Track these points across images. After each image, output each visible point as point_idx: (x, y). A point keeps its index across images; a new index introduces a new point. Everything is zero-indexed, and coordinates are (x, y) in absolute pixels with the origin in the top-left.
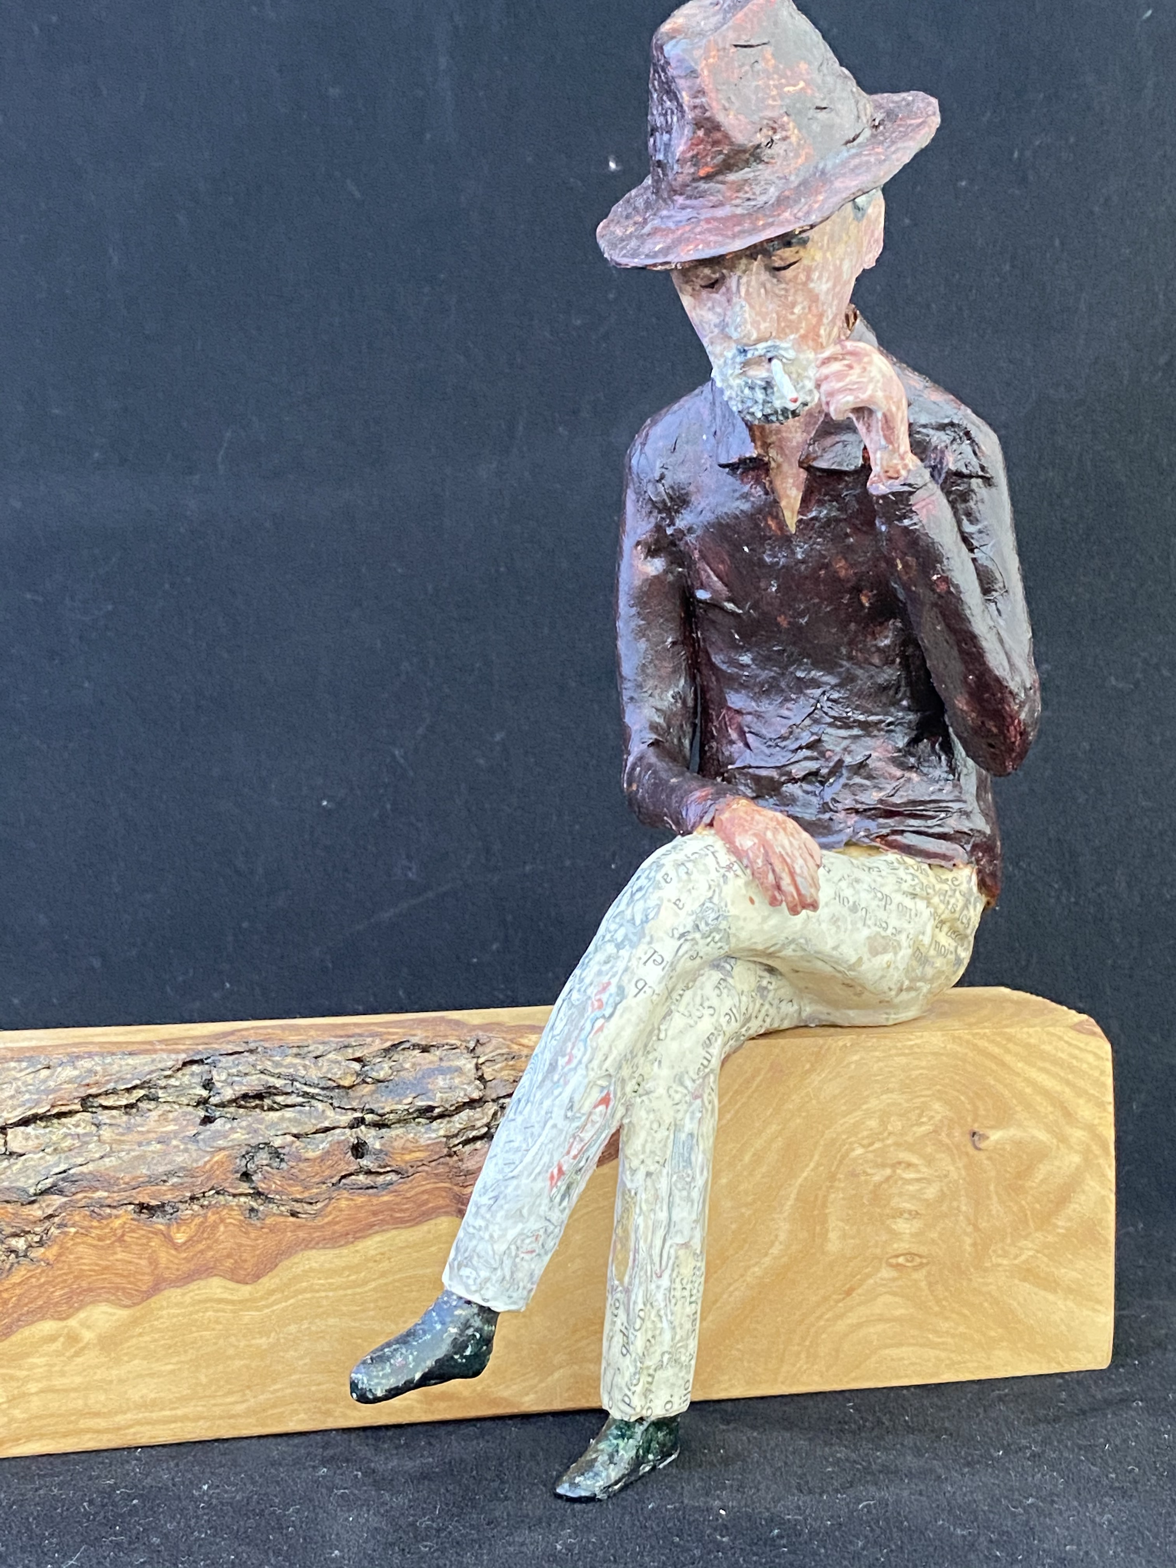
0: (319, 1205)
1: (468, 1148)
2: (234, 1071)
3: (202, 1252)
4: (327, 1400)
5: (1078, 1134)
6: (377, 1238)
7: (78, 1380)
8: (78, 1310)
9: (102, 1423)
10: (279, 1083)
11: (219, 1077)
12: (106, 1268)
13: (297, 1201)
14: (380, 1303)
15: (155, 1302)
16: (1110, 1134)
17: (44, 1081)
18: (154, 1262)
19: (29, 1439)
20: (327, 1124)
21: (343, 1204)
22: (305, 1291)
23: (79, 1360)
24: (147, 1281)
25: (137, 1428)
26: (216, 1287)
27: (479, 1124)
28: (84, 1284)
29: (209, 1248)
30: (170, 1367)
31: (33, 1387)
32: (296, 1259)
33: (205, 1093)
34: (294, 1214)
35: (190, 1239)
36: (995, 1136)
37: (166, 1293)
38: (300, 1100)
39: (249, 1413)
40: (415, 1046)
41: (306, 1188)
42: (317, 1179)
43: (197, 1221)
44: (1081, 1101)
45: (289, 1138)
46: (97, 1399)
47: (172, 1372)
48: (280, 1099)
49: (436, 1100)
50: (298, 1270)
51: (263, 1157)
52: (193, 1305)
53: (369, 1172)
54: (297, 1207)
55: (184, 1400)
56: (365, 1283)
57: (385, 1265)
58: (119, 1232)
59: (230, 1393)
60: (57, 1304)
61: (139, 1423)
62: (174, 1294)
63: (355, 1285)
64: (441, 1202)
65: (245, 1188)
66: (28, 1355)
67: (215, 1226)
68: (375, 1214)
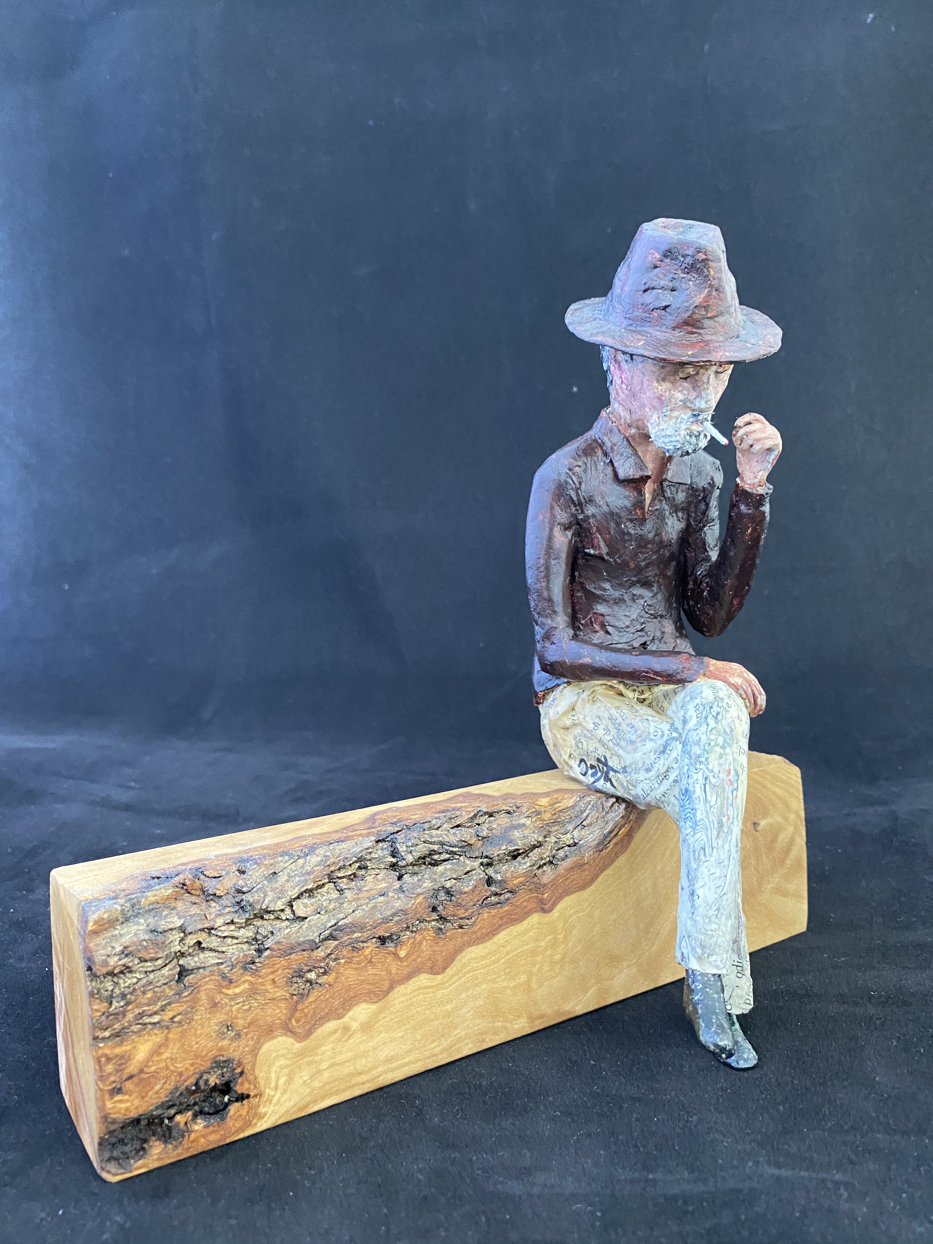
0: (473, 919)
1: (540, 870)
3: (414, 960)
4: (482, 1033)
6: (504, 933)
7: (350, 1054)
8: (349, 1010)
9: (364, 1078)
10: (435, 847)
12: (363, 981)
13: (461, 919)
14: (507, 970)
15: (391, 995)
18: (389, 972)
19: (323, 1098)
20: (468, 869)
21: (486, 915)
22: (469, 972)
23: (351, 1041)
24: (386, 984)
25: (384, 1076)
26: (423, 979)
27: (545, 856)
28: (351, 994)
29: (418, 956)
30: (401, 1034)
31: (324, 1066)
32: (463, 954)
34: (461, 927)
35: (408, 953)
36: (763, 823)
37: (397, 989)
38: (448, 856)
39: (442, 1052)
40: (486, 813)
41: (467, 910)
42: (471, 904)
43: (411, 941)
45: (453, 881)
46: (361, 1063)
47: (402, 1037)
48: (436, 857)
49: (520, 845)
50: (464, 960)
51: (442, 896)
52: (411, 993)
53: (496, 894)
54: (463, 922)
55: (409, 1051)
56: (499, 960)
57: (509, 947)
58: (369, 957)
59: (433, 1041)
60: (336, 1009)
61: (385, 1072)
62: (400, 989)
63: (495, 962)
64: (534, 906)
65: (435, 916)
66: (322, 1045)
67: (421, 943)
68: (501, 918)
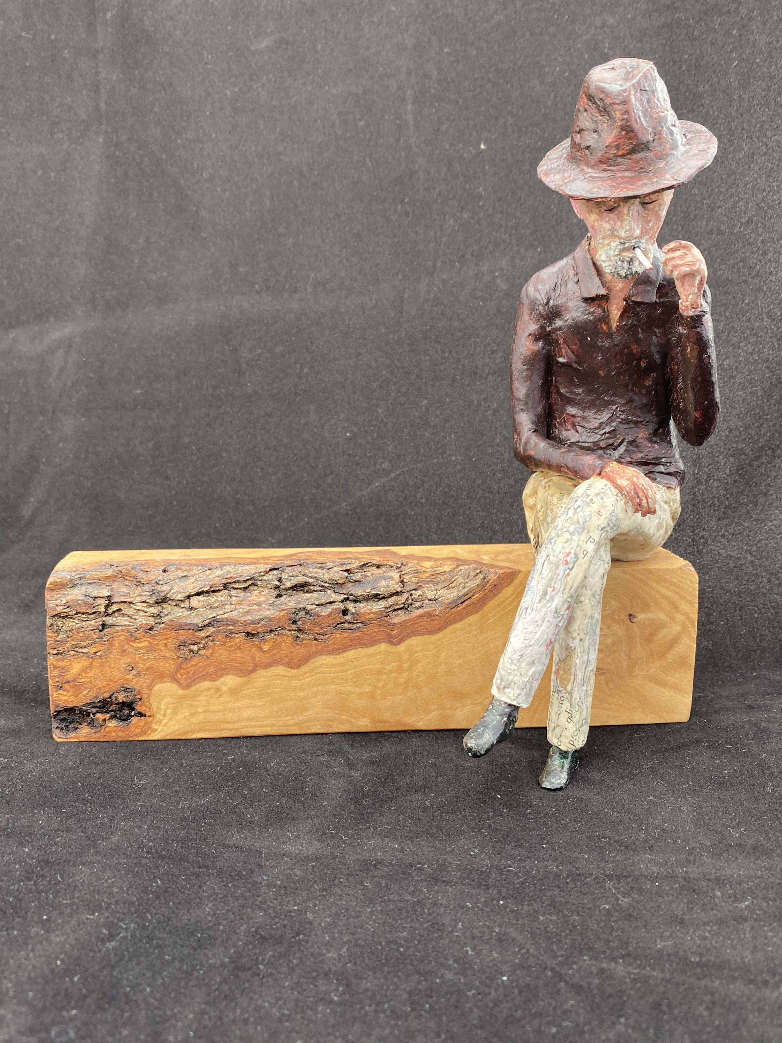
0: (327, 636)
1: (395, 613)
2: (291, 574)
3: (275, 654)
4: (329, 720)
5: (680, 617)
6: (353, 651)
7: (220, 707)
8: (220, 677)
9: (231, 726)
10: (311, 581)
11: (284, 576)
12: (233, 660)
13: (317, 634)
14: (354, 680)
15: (254, 675)
16: (695, 617)
17: (208, 576)
18: (253, 658)
19: (199, 731)
20: (331, 600)
21: (338, 636)
22: (320, 673)
23: (221, 699)
24: (250, 667)
25: (246, 729)
26: (281, 670)
27: (400, 603)
28: (223, 666)
29: (278, 653)
30: (260, 704)
31: (200, 710)
32: (316, 659)
33: (278, 583)
34: (315, 639)
35: (270, 648)
36: (640, 617)
37: (259, 672)
38: (320, 588)
39: (295, 724)
40: (374, 565)
41: (322, 628)
42: (326, 625)
43: (273, 641)
44: (683, 602)
45: (315, 606)
46: (229, 716)
47: (261, 706)
48: (311, 587)
49: (382, 591)
50: (317, 664)
51: (302, 613)
52: (271, 677)
53: (350, 622)
54: (317, 636)
55: (267, 717)
56: (347, 671)
57: (356, 663)
58: (238, 644)
59: (287, 715)
60: (211, 674)
61: (247, 727)
62: (262, 672)
63: (342, 671)
64: (382, 637)
65: (294, 627)
66: (199, 696)
67: (280, 644)
68: (352, 640)
